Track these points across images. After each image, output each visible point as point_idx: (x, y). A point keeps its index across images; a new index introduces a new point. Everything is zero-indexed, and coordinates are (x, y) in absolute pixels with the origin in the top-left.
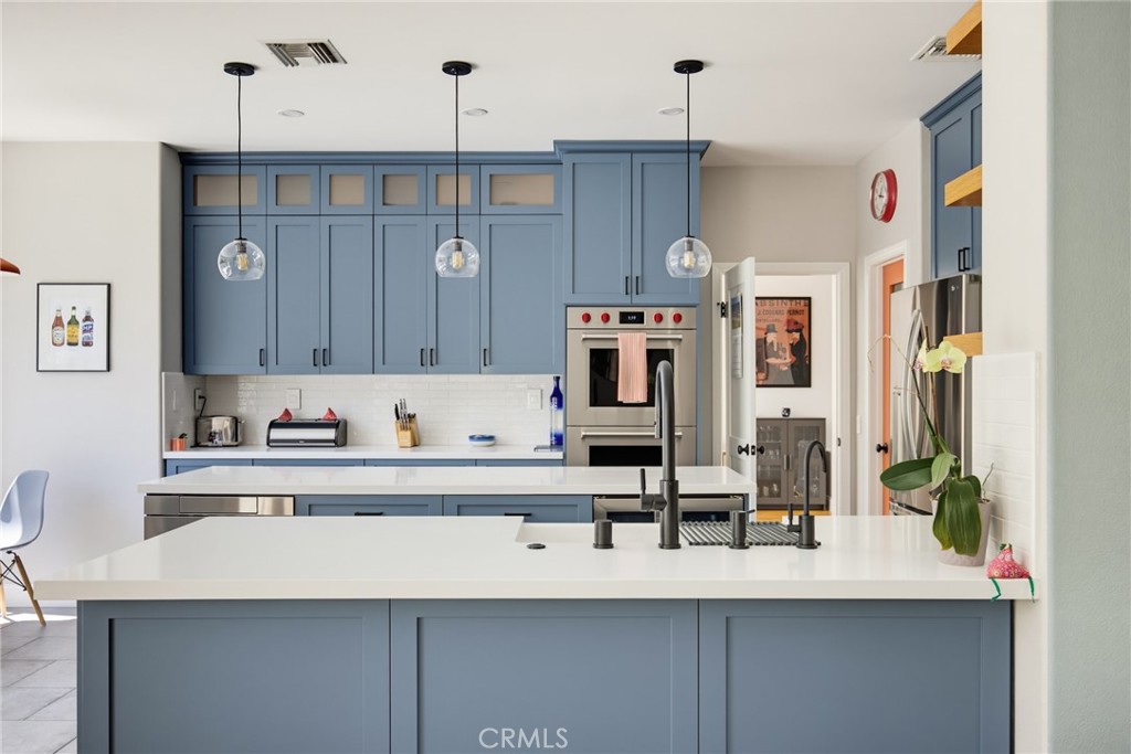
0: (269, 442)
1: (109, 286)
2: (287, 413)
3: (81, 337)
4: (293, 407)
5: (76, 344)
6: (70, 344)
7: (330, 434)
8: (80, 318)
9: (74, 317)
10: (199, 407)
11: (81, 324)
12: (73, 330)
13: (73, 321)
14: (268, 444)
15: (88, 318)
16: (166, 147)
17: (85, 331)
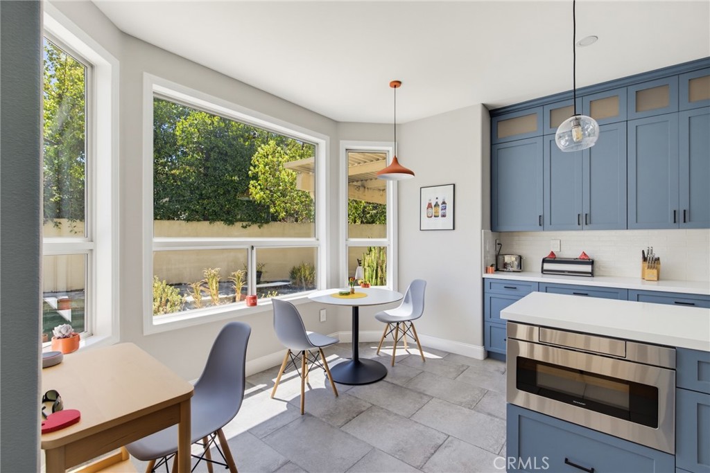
0: (543, 271)
1: (454, 185)
2: (552, 254)
3: (440, 212)
4: (556, 250)
5: (438, 216)
6: (435, 216)
7: (588, 268)
8: (440, 203)
9: (437, 202)
10: (498, 249)
11: (441, 206)
12: (436, 209)
13: (437, 205)
14: (542, 272)
15: (444, 203)
16: (484, 106)
17: (442, 209)
